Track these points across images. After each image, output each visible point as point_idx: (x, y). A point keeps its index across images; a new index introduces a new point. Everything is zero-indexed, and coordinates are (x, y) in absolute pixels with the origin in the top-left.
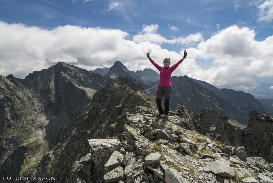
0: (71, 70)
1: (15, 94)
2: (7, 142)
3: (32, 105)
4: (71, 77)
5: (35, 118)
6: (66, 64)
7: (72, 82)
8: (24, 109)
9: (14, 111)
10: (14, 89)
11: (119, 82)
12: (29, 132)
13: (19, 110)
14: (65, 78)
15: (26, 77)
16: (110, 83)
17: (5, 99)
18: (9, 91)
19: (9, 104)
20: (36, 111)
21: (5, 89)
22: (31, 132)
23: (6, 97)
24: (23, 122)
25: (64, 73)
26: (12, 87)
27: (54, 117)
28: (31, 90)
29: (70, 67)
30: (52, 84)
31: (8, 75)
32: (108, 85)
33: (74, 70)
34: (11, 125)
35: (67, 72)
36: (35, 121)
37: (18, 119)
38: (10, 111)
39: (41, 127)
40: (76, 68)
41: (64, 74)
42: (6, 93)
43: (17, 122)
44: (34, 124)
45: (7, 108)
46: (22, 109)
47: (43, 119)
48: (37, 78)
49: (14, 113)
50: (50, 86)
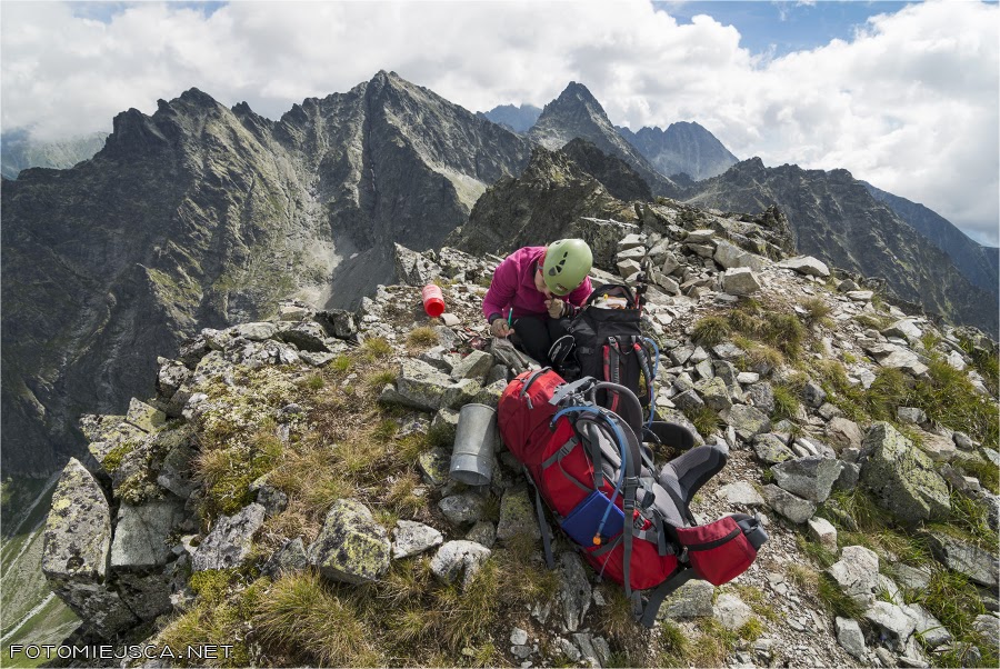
0: (414, 105)
1: (254, 168)
2: (233, 304)
3: (298, 207)
4: (414, 130)
5: (304, 249)
6: (401, 80)
7: (415, 148)
8: (274, 215)
9: (250, 218)
10: (252, 152)
11: (569, 165)
12: (286, 286)
13: (264, 217)
14: (395, 131)
15: (286, 117)
16: (539, 164)
17: (228, 178)
18: (238, 157)
19: (238, 194)
20: (306, 226)
21: (228, 147)
22: (290, 286)
23: (231, 173)
24: (273, 255)
25: (394, 113)
26: (246, 145)
27: (355, 255)
28: (296, 160)
29: (412, 94)
30: (356, 150)
31: (238, 104)
32: (530, 170)
33: (425, 105)
34: (243, 258)
35: (403, 110)
36: (304, 256)
37: (259, 242)
38: (240, 217)
39: (318, 279)
40: (430, 98)
41: (393, 117)
42: (232, 159)
43: (257, 251)
44: (299, 267)
45: (232, 207)
46: (271, 216)
47: (325, 256)
48: (313, 122)
49: (251, 223)
50: (349, 153)
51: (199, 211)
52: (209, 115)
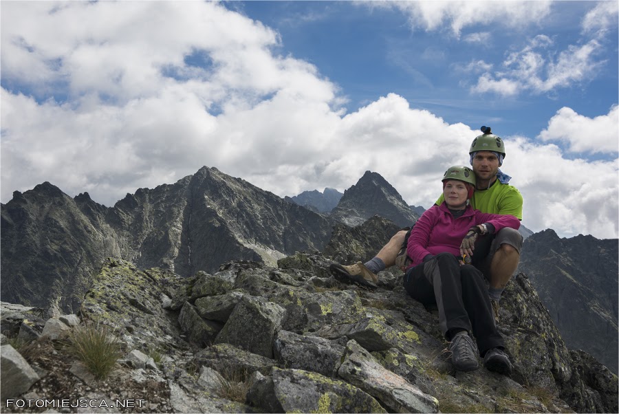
0: (230, 192)
1: (84, 246)
4: (229, 212)
6: (220, 173)
7: (230, 227)
9: (72, 291)
10: (85, 233)
11: (369, 239)
14: (213, 213)
15: (119, 204)
16: (340, 238)
17: (59, 255)
18: (72, 237)
19: (65, 269)
21: (65, 229)
23: (63, 251)
25: (213, 199)
26: (81, 227)
28: (123, 239)
29: (229, 184)
30: (177, 228)
31: (81, 194)
32: (331, 245)
33: (240, 192)
35: (220, 196)
38: (63, 291)
40: (245, 187)
41: (212, 202)
42: (66, 239)
45: (58, 281)
48: (142, 207)
49: (71, 296)
50: (170, 232)
51: (27, 285)
52: (54, 203)
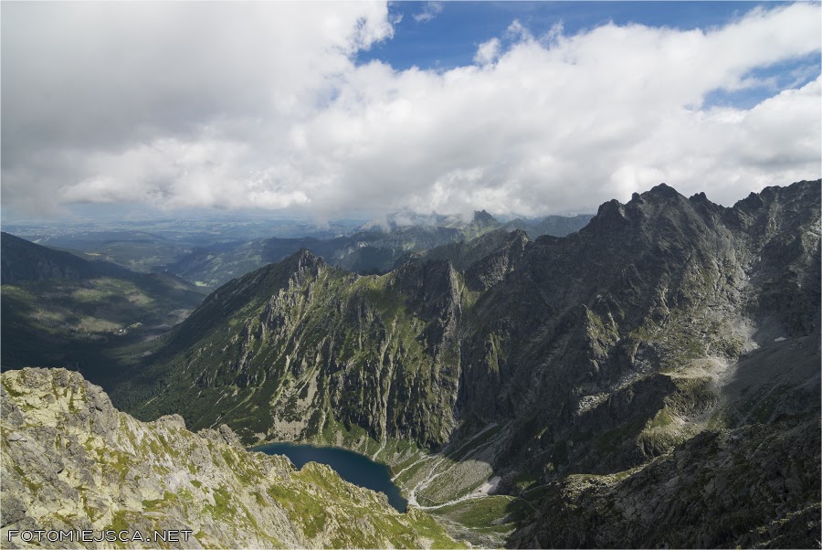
1: (695, 246)
2: (641, 352)
3: (728, 283)
5: (724, 320)
8: (703, 287)
9: (679, 286)
10: (698, 232)
12: (695, 351)
13: (692, 286)
15: (739, 204)
17: (669, 251)
18: (683, 236)
19: (674, 265)
20: (732, 300)
21: (677, 228)
22: (698, 351)
23: (673, 248)
24: (690, 320)
26: (693, 227)
27: (781, 339)
28: (740, 241)
31: (696, 194)
34: (662, 317)
36: (721, 328)
37: (680, 307)
38: (670, 284)
39: (730, 352)
42: (678, 237)
43: (676, 313)
44: (713, 336)
45: (666, 274)
46: (699, 287)
47: (743, 334)
48: (768, 208)
49: (678, 289)
50: (803, 236)
51: (638, 274)
52: (669, 203)
